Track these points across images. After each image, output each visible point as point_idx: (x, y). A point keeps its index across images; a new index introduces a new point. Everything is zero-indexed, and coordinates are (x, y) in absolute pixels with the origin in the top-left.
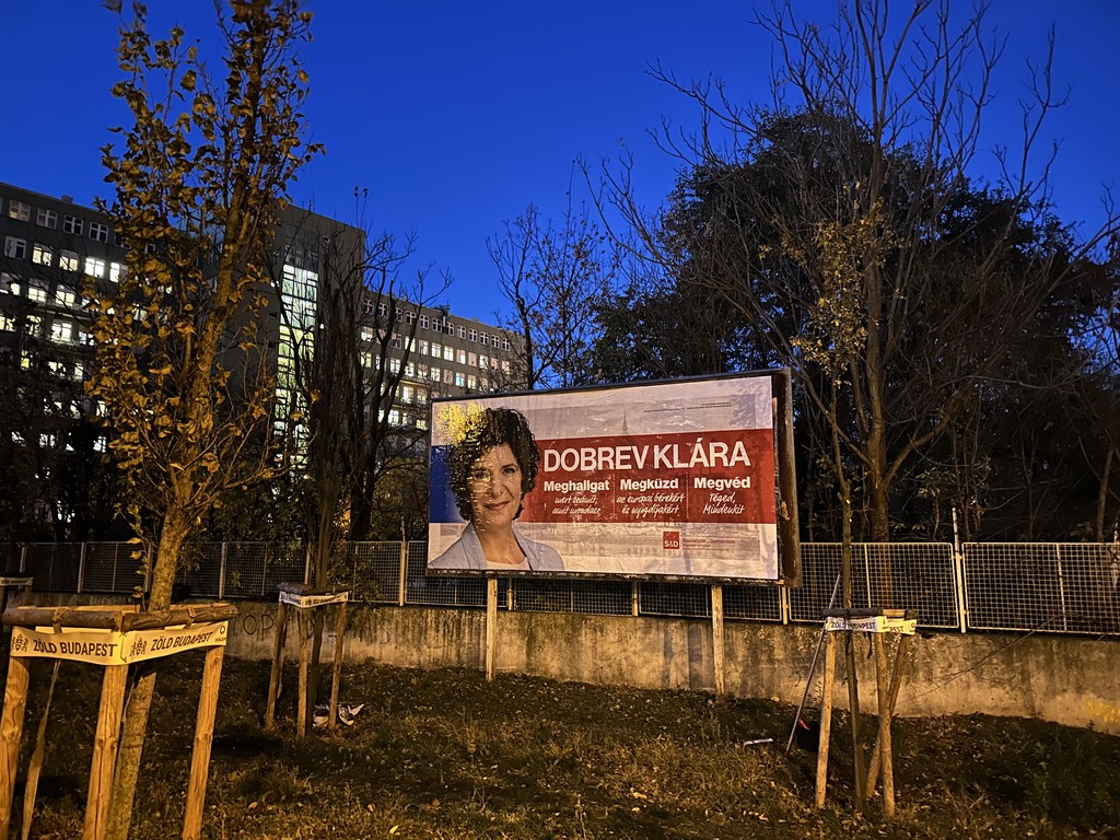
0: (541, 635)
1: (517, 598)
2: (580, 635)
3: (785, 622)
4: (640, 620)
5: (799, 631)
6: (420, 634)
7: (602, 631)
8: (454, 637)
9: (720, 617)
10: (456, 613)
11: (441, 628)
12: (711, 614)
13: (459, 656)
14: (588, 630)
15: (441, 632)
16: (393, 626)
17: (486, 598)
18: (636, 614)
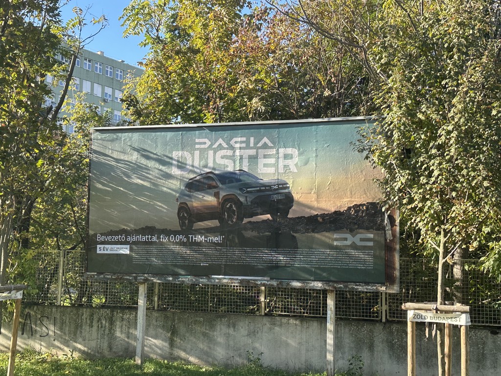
0: (182, 329)
1: (162, 299)
2: (215, 330)
3: (384, 320)
4: (266, 320)
5: (394, 327)
6: (76, 328)
7: (234, 327)
8: (107, 331)
9: (333, 316)
10: (108, 311)
11: (95, 324)
12: (325, 313)
13: (110, 347)
14: (222, 327)
15: (95, 328)
16: (52, 321)
17: (137, 299)
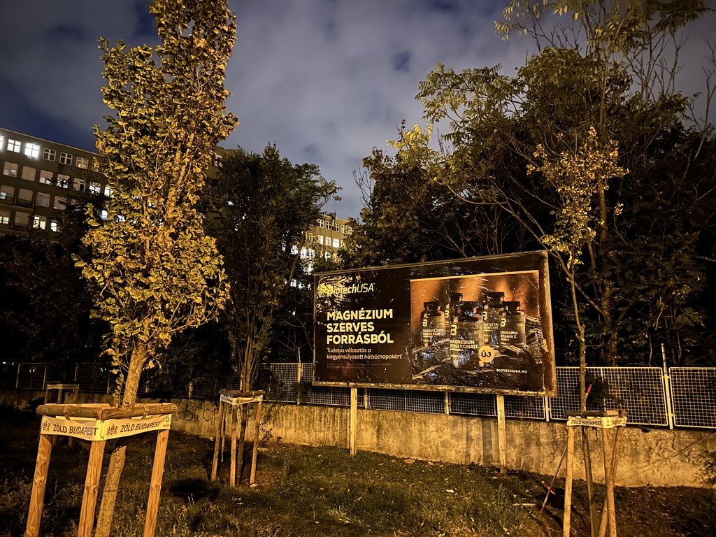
0: (386, 425)
1: (371, 401)
2: (411, 426)
3: (548, 420)
5: (557, 426)
7: (425, 424)
8: (331, 425)
9: (503, 416)
10: (332, 409)
12: (497, 414)
13: (334, 438)
14: (416, 423)
15: (323, 422)
16: (293, 417)
17: (350, 400)
18: (448, 413)
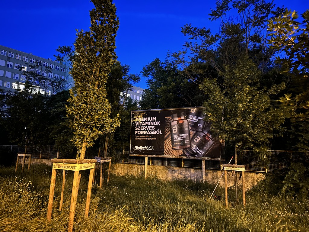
0: (158, 171)
1: (153, 162)
3: (221, 170)
4: (184, 169)
6: (128, 170)
8: (136, 171)
9: (204, 168)
10: (137, 165)
11: (133, 169)
12: (202, 167)
16: (121, 168)
17: (145, 161)
18: (183, 167)
